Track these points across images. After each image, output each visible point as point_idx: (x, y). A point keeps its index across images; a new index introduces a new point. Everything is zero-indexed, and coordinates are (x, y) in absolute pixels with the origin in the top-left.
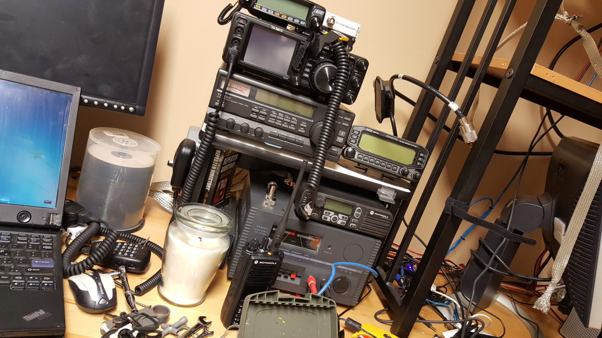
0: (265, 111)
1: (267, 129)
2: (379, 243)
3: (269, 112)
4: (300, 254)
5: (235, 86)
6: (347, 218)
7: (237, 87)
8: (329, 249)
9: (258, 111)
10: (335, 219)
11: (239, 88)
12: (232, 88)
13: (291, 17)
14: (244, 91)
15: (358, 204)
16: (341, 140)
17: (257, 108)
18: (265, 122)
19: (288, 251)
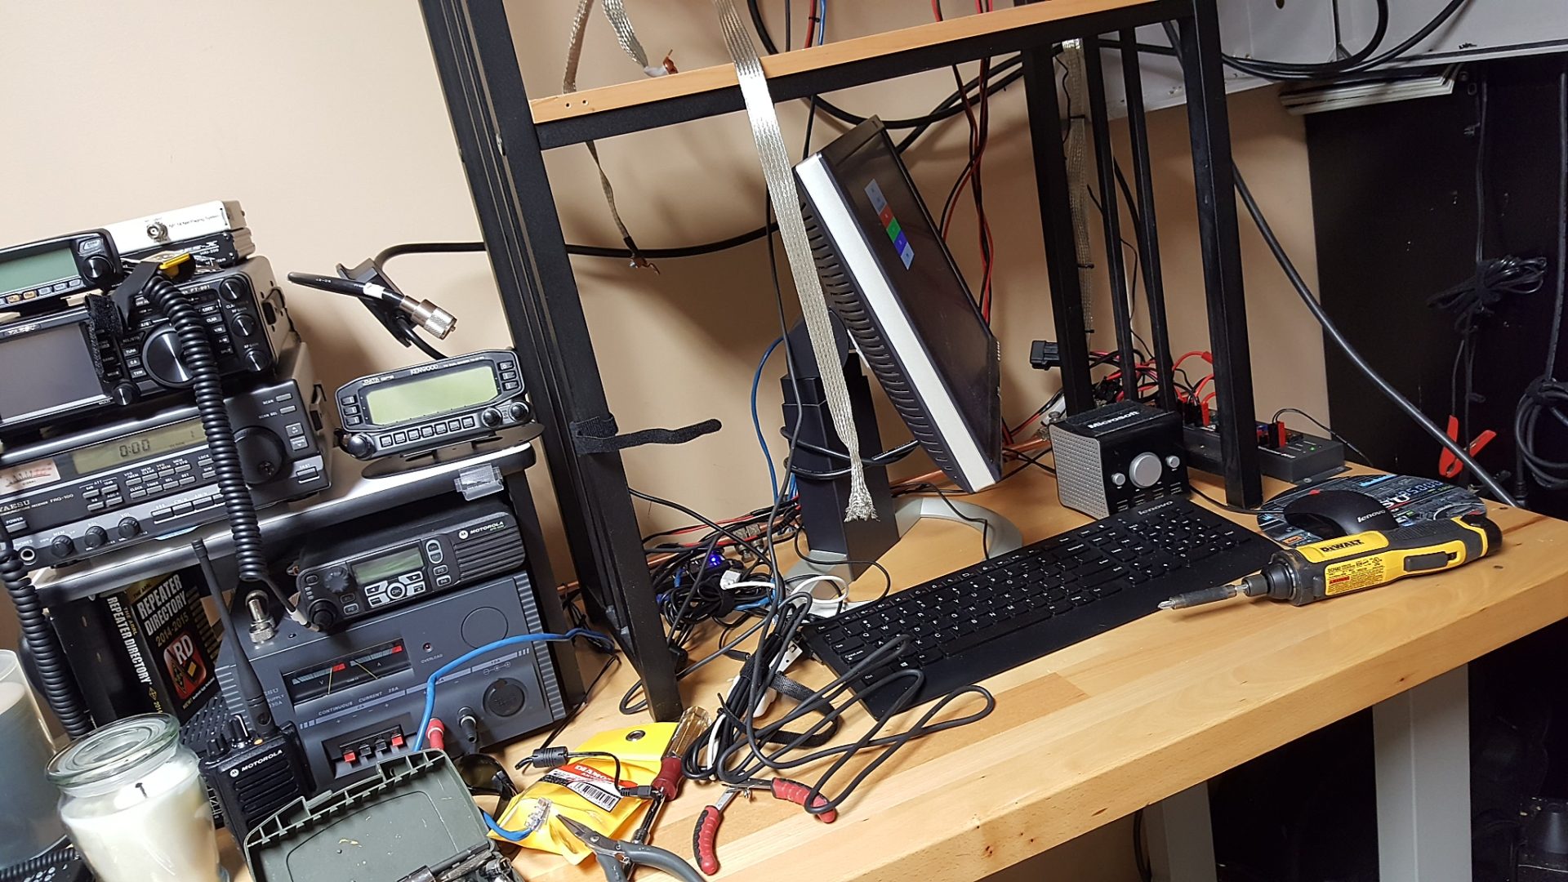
0: (111, 482)
1: (141, 512)
2: (524, 578)
3: (120, 479)
4: (378, 695)
5: (24, 476)
6: (419, 574)
7: (29, 475)
8: (429, 650)
9: (95, 492)
10: (397, 591)
11: (34, 474)
12: (21, 480)
15: (423, 537)
16: (302, 443)
17: (92, 487)
18: (127, 502)
19: (351, 703)
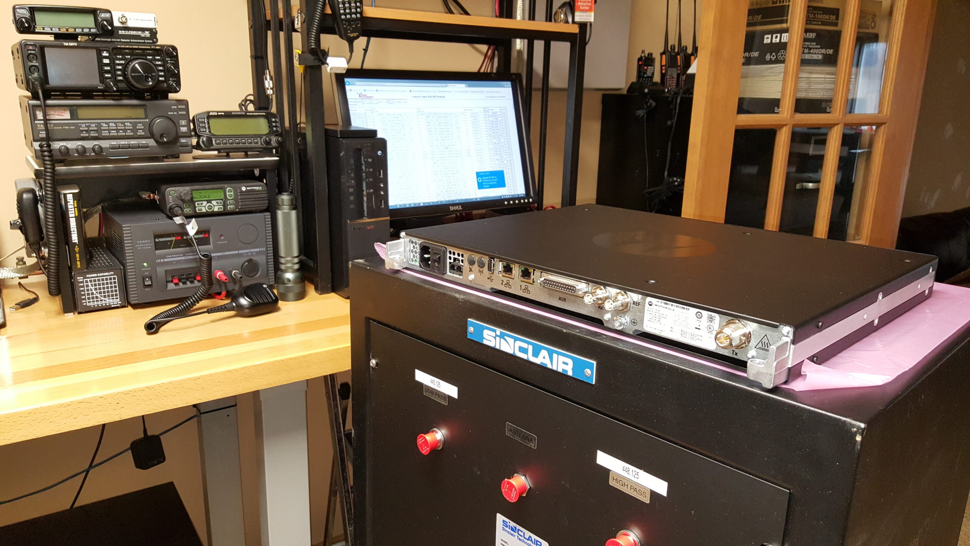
0: (94, 126)
1: (105, 144)
2: (269, 215)
3: (99, 125)
5: (51, 113)
6: (221, 202)
8: (222, 238)
9: (86, 129)
10: (210, 208)
11: (56, 113)
12: (49, 115)
13: (78, 28)
14: (63, 114)
15: (226, 185)
17: (84, 126)
18: (99, 137)
19: (182, 255)
